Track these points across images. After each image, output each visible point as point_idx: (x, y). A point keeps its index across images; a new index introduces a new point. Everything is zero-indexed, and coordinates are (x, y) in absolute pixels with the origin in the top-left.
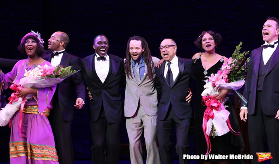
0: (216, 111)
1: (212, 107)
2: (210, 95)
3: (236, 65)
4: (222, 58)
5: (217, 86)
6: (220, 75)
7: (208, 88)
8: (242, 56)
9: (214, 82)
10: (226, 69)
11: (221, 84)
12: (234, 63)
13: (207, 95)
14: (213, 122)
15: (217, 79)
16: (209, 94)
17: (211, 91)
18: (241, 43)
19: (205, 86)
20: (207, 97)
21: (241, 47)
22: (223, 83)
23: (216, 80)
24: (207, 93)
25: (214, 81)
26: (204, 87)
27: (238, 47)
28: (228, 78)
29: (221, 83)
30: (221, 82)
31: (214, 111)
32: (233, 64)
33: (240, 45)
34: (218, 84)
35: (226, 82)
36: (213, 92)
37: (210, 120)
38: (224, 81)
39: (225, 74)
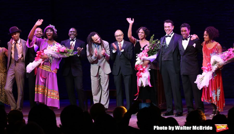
0: (143, 73)
1: (141, 71)
2: (140, 64)
3: (152, 47)
5: (142, 59)
8: (154, 42)
9: (141, 57)
10: (146, 49)
17: (140, 62)
18: (154, 35)
19: (137, 60)
22: (145, 57)
27: (152, 37)
28: (148, 54)
29: (144, 58)
30: (144, 57)
31: (142, 73)
32: (150, 47)
33: (153, 36)
34: (143, 57)
37: (140, 78)
39: (146, 52)
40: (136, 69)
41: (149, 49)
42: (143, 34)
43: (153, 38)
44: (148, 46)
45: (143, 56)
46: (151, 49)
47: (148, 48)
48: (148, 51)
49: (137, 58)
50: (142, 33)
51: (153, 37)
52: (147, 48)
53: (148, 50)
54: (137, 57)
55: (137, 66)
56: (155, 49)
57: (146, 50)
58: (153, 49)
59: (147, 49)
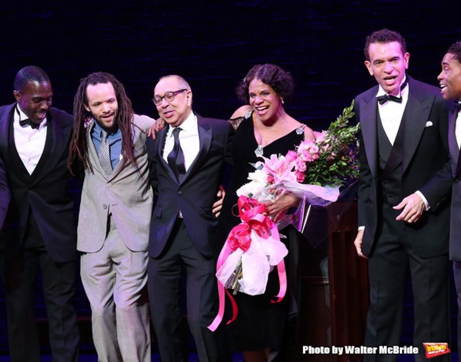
3: (332, 151)
4: (301, 127)
5: (277, 183)
6: (291, 161)
7: (256, 181)
9: (273, 171)
10: (307, 150)
11: (286, 181)
12: (330, 144)
13: (248, 196)
15: (282, 169)
16: (254, 195)
17: (260, 191)
19: (251, 176)
20: (247, 202)
22: (291, 180)
23: (279, 169)
24: (249, 192)
25: (273, 169)
26: (248, 176)
28: (305, 172)
29: (286, 179)
31: (253, 235)
32: (327, 146)
35: (297, 179)
36: (263, 194)
38: (295, 177)
39: (303, 161)
41: (319, 155)
48: (314, 158)
58: (331, 162)
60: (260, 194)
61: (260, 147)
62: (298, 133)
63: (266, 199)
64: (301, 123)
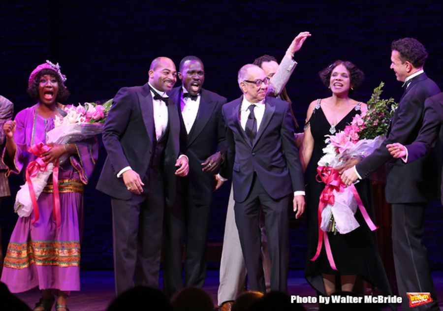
1: (332, 187)
2: (331, 166)
3: (374, 120)
4: (359, 104)
5: (341, 152)
6: (348, 134)
7: (329, 153)
8: (381, 107)
9: (338, 144)
10: (357, 124)
11: (348, 150)
12: (371, 116)
13: (326, 166)
14: (332, 211)
16: (329, 163)
17: (332, 160)
18: (382, 84)
20: (325, 169)
21: (382, 91)
23: (341, 142)
24: (326, 162)
25: (338, 142)
26: (322, 151)
27: (378, 91)
29: (348, 148)
30: (348, 145)
31: (335, 193)
32: (369, 118)
33: (380, 88)
34: (344, 147)
36: (336, 162)
37: (329, 206)
39: (355, 132)
40: (320, 178)
41: (365, 125)
42: (346, 80)
43: (380, 92)
44: (364, 114)
45: (344, 141)
46: (371, 124)
47: (362, 121)
48: (362, 129)
49: (325, 145)
50: (343, 75)
51: (382, 89)
52: (358, 120)
53: (361, 126)
54: (327, 141)
55: (322, 171)
56: (384, 128)
57: (357, 128)
58: (376, 127)
59: (359, 124)
60: (333, 162)
61: (333, 126)
62: (356, 110)
63: (338, 165)
64: (359, 101)
